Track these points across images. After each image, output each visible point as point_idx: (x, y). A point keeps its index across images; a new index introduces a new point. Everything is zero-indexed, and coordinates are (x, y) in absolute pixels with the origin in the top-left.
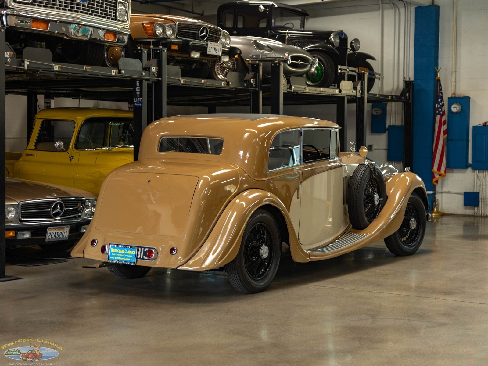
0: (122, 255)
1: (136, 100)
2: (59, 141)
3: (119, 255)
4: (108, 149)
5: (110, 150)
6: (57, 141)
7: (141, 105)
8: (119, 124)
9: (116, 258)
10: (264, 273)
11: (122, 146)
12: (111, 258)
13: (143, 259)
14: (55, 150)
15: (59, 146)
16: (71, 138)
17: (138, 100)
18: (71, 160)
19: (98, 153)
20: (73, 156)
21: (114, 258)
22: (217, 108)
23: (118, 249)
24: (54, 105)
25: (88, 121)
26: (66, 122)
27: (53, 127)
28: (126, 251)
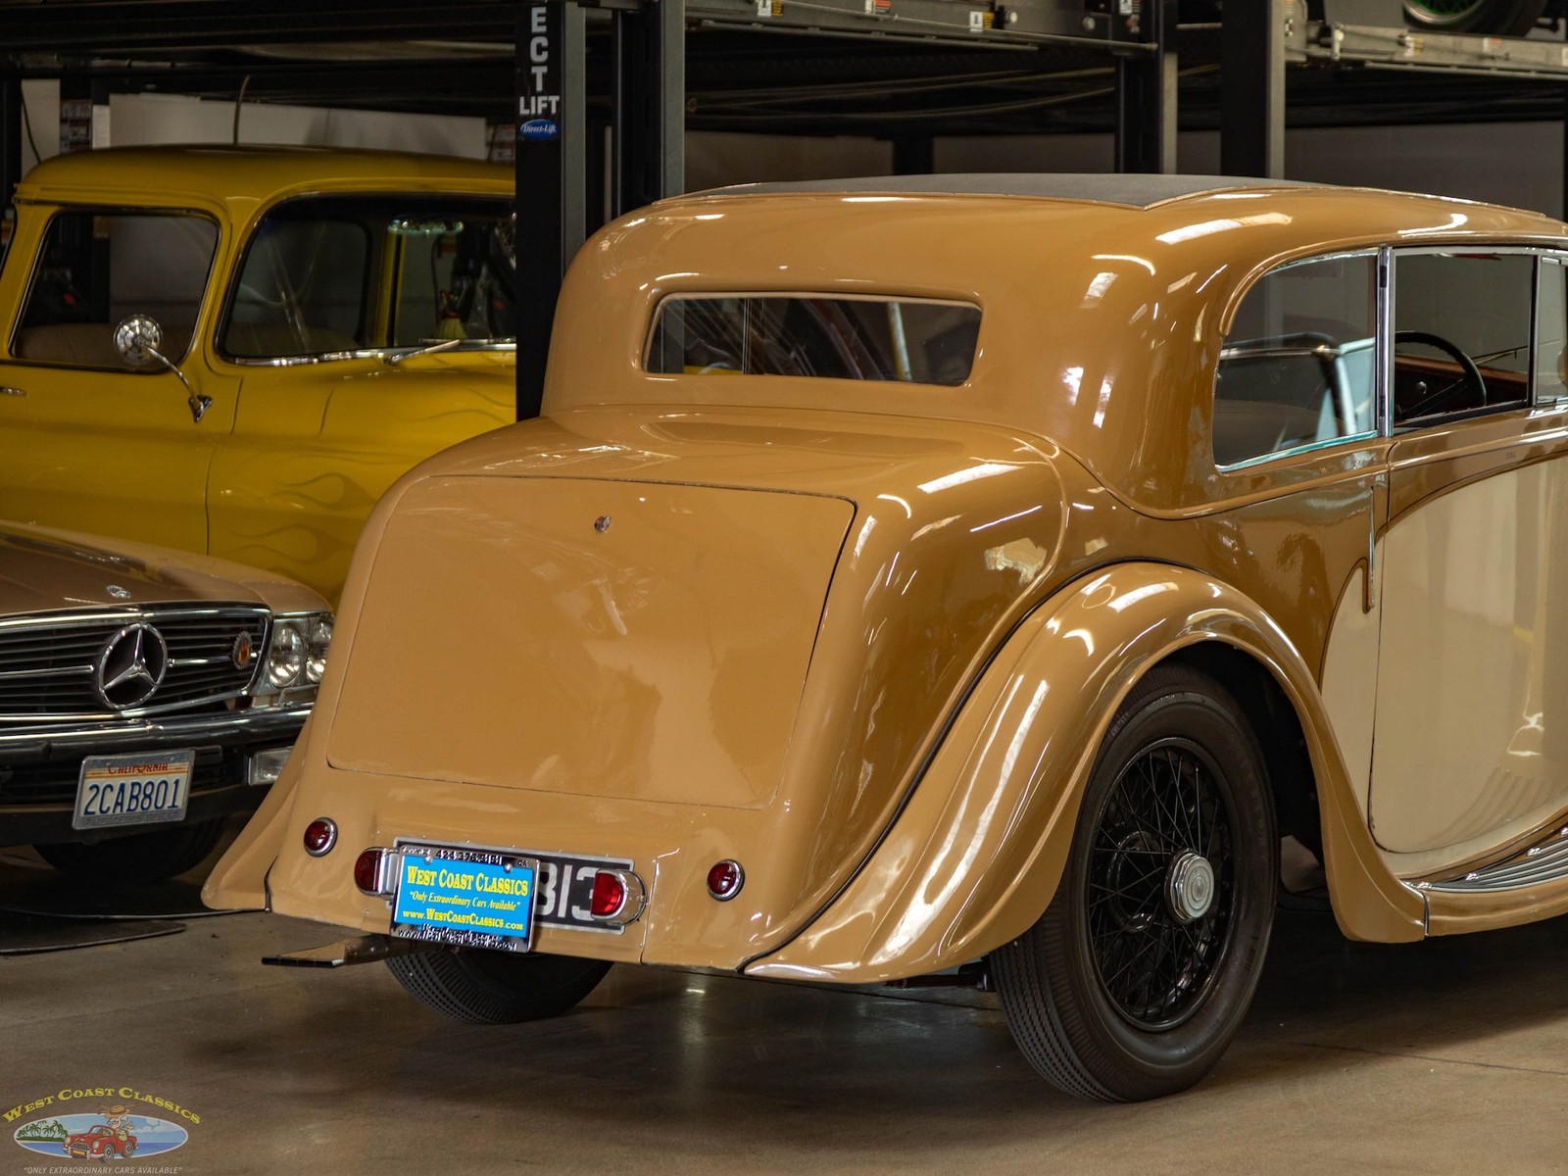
0: (462, 902)
1: (528, 106)
2: (138, 318)
3: (445, 900)
4: (386, 360)
5: (396, 364)
6: (128, 321)
7: (552, 129)
8: (439, 229)
9: (431, 913)
10: (1188, 995)
11: (457, 341)
12: (406, 914)
13: (569, 919)
14: (118, 364)
15: (137, 344)
16: (195, 304)
17: (539, 105)
18: (196, 414)
19: (335, 379)
20: (205, 393)
21: (421, 916)
22: (942, 146)
23: (444, 871)
24: (107, 136)
25: (283, 216)
26: (170, 221)
27: (106, 244)
28: (482, 882)
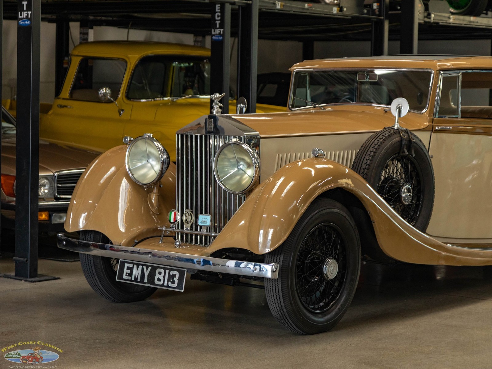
1: (215, 31)
2: (105, 88)
4: (172, 101)
5: (175, 102)
6: (102, 88)
7: (221, 38)
8: (187, 65)
11: (191, 95)
14: (98, 100)
15: (105, 95)
16: (121, 84)
17: (218, 31)
18: (120, 114)
19: (158, 105)
20: (123, 108)
25: (144, 61)
